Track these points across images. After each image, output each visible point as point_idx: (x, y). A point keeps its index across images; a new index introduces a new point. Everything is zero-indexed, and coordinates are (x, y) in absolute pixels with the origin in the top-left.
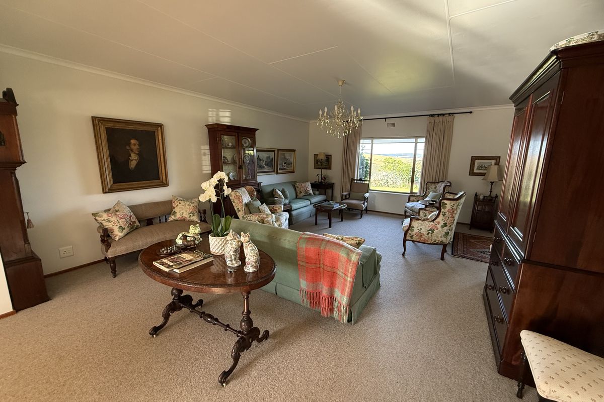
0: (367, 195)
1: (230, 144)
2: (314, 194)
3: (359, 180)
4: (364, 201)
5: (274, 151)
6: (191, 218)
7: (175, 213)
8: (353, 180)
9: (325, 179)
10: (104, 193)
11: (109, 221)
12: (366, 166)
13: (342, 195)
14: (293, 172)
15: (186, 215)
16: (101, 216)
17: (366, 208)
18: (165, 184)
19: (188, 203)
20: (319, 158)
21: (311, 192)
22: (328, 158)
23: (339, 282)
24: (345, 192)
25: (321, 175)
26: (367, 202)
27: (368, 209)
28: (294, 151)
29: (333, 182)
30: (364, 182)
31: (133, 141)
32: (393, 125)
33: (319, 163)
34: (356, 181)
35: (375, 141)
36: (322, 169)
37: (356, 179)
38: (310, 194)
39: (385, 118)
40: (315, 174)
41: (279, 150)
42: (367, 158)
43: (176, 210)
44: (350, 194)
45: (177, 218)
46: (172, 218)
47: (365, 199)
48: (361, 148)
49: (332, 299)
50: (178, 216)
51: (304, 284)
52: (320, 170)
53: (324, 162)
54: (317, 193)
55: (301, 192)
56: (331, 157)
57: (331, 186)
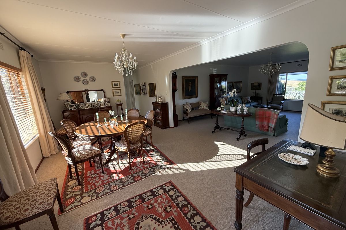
0: (283, 102)
1: (218, 81)
2: (252, 102)
3: (278, 95)
4: (281, 104)
5: (232, 83)
6: (206, 108)
7: (201, 106)
8: (274, 94)
9: (258, 94)
10: (183, 99)
11: (187, 107)
12: (283, 87)
13: (268, 102)
14: (240, 92)
15: (205, 107)
16: (185, 106)
17: (282, 108)
18: (197, 97)
19: (205, 103)
20: (255, 84)
21: (250, 101)
22: (260, 85)
23: (271, 121)
24: (269, 100)
25: (256, 93)
26: (283, 105)
27: (283, 109)
28: (241, 82)
29: (262, 96)
30: (281, 95)
31: (190, 83)
32: (301, 65)
33: (254, 87)
34: (276, 95)
35: (288, 74)
36: (256, 90)
37: (276, 94)
38: (250, 102)
39: (296, 62)
40: (252, 93)
41: (234, 82)
42: (283, 83)
43: (201, 105)
44: (272, 102)
45: (202, 108)
46: (200, 108)
47: (282, 104)
48: (280, 78)
49: (268, 126)
50: (202, 107)
51: (257, 123)
52: (255, 91)
53: (257, 87)
54: (253, 101)
55: (245, 101)
56: (261, 84)
57: (261, 98)
